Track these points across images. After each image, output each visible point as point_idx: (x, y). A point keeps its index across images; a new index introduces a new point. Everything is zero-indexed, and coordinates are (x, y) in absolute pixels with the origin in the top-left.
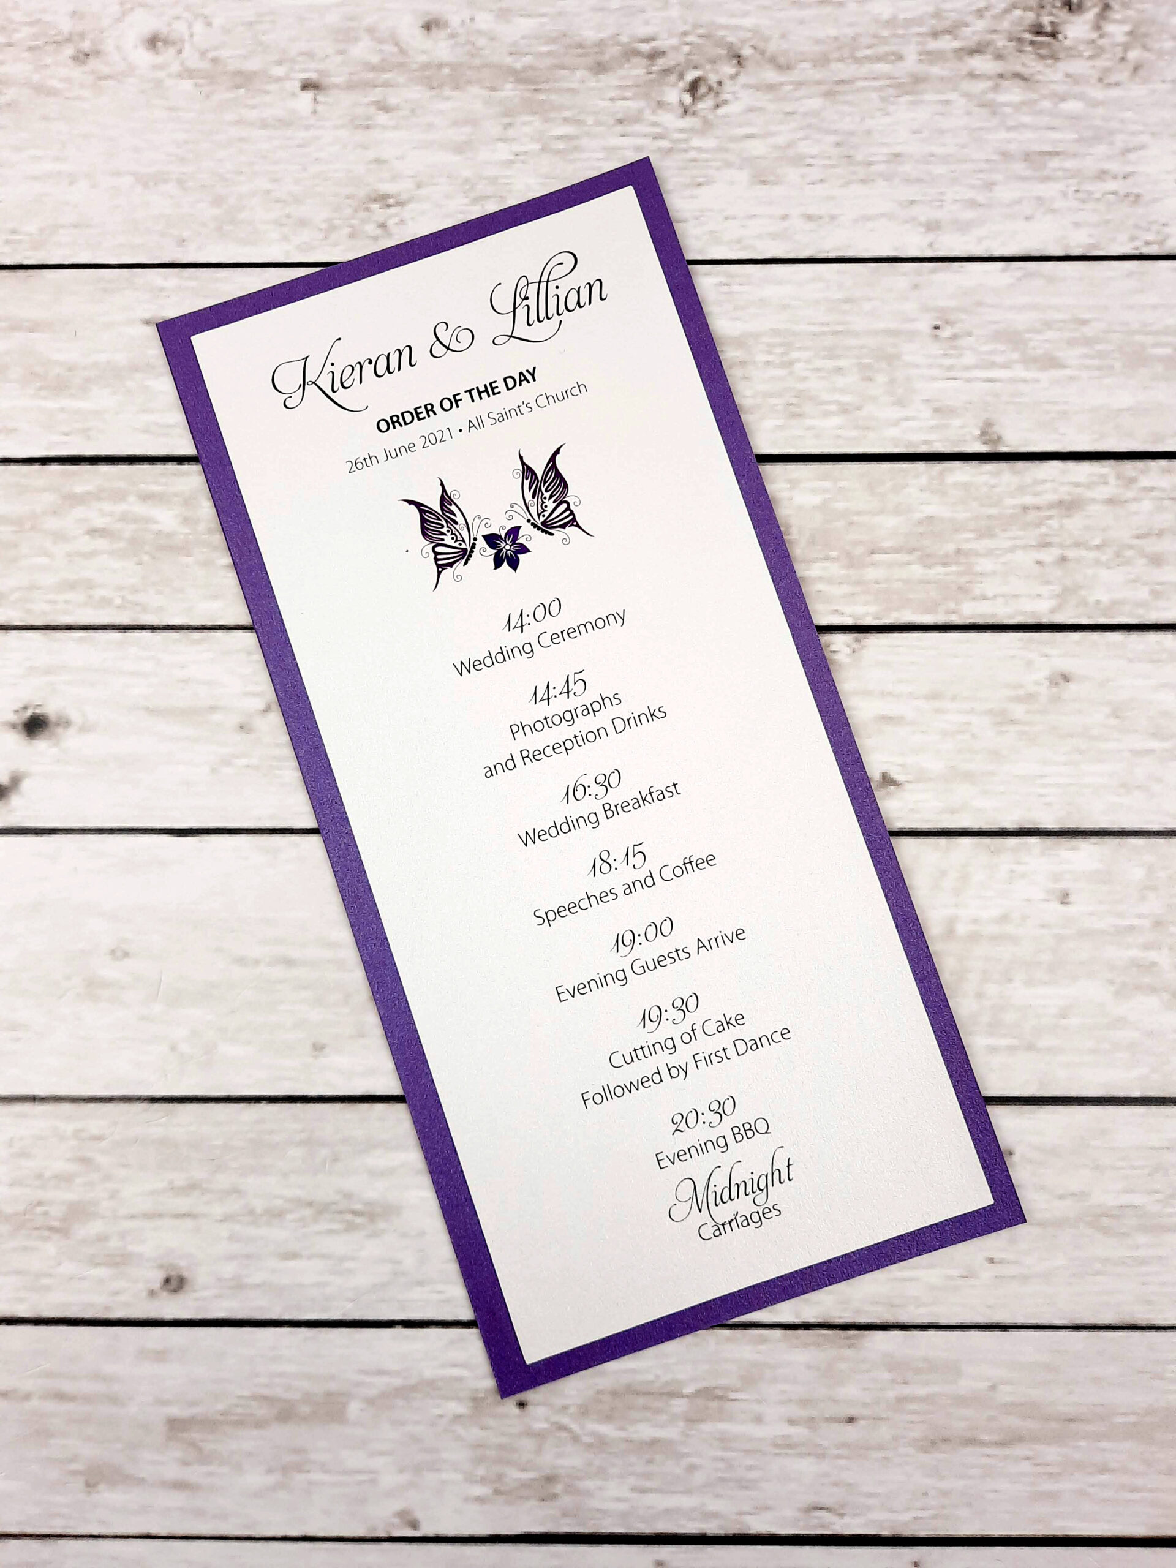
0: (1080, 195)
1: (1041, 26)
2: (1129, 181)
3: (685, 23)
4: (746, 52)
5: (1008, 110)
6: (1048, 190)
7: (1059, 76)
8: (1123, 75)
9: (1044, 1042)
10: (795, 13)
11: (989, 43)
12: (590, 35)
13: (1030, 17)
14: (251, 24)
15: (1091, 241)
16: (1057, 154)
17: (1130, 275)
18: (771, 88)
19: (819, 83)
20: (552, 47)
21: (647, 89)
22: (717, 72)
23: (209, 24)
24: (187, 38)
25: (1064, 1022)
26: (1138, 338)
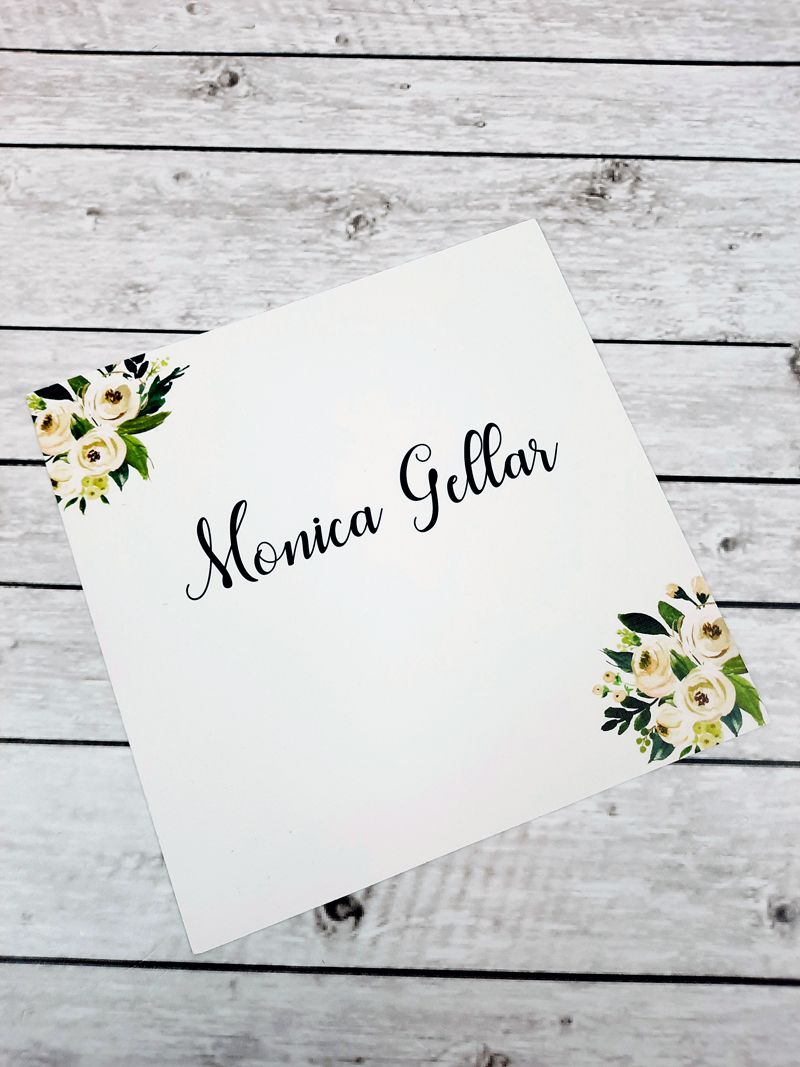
0: (620, 300)
1: (594, 189)
2: (654, 291)
3: (352, 180)
4: (393, 200)
5: (571, 243)
6: (600, 296)
7: (606, 222)
8: (650, 222)
9: (597, 928)
10: (427, 177)
11: (558, 200)
12: (288, 186)
13: (587, 184)
14: (57, 172)
15: (629, 330)
16: (605, 272)
17: (656, 353)
18: (409, 224)
19: (442, 222)
20: (262, 193)
21: (322, 222)
22: (372, 212)
23: (29, 171)
24: (13, 179)
25: (611, 912)
26: (662, 396)
